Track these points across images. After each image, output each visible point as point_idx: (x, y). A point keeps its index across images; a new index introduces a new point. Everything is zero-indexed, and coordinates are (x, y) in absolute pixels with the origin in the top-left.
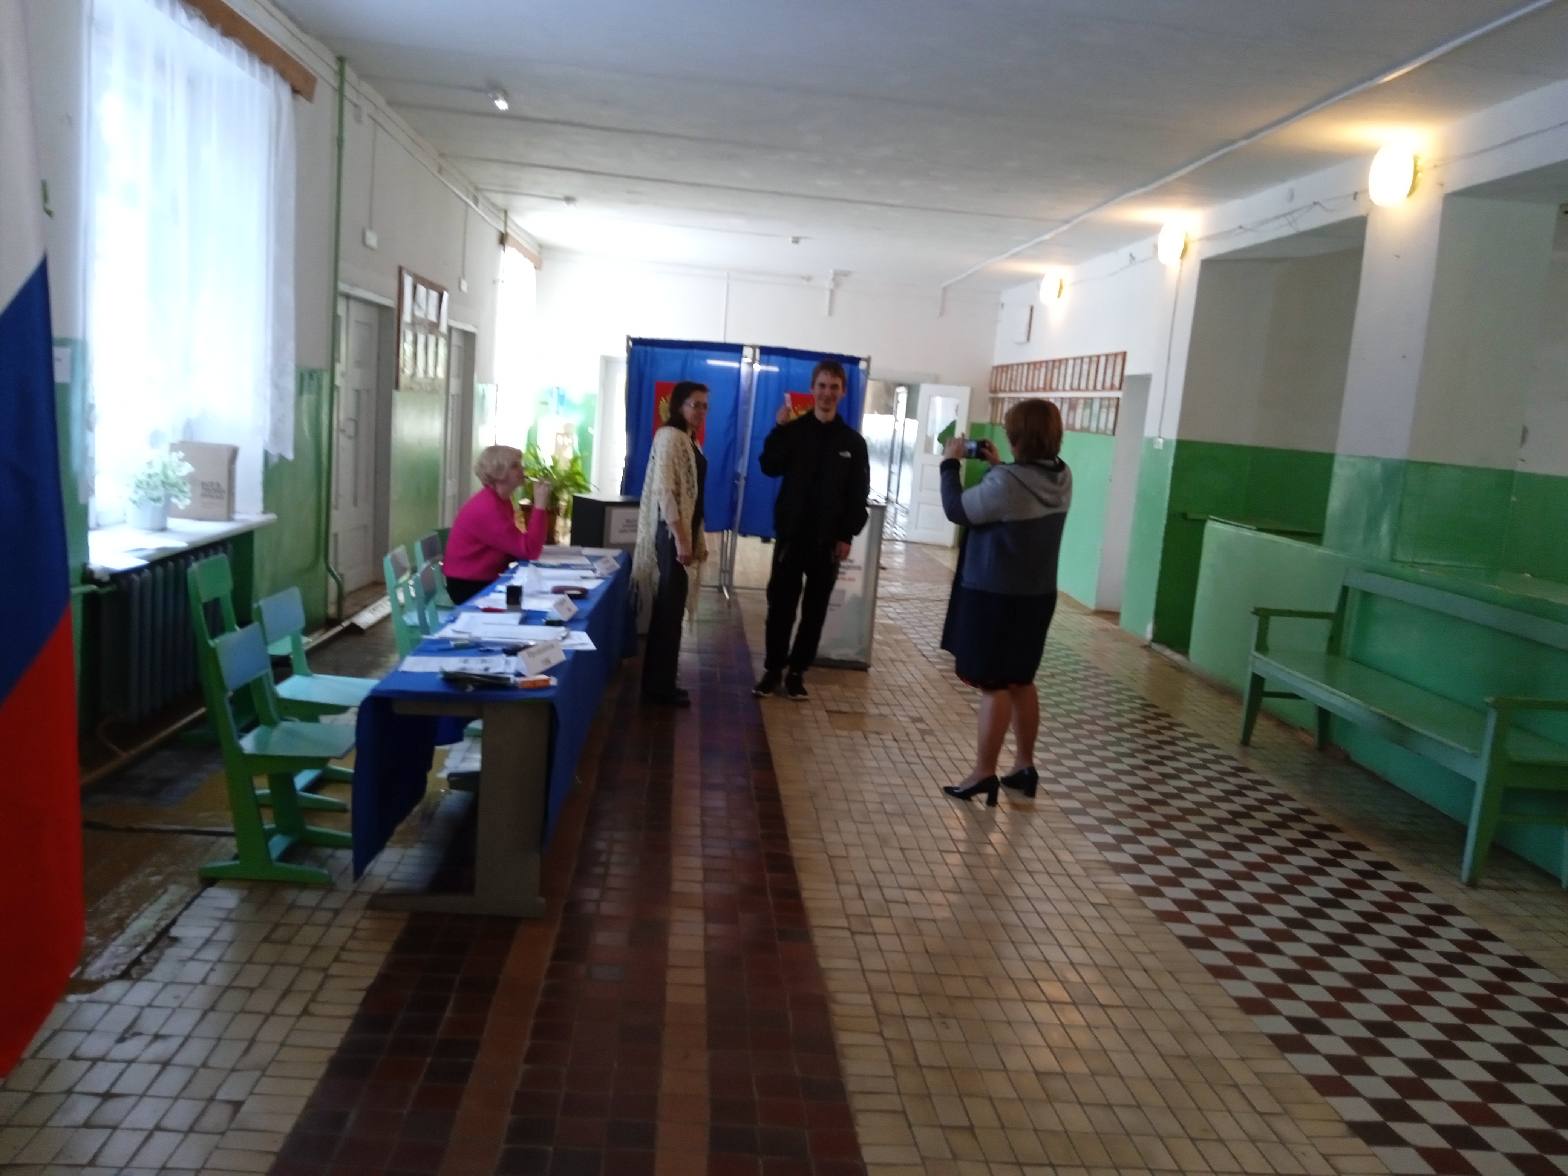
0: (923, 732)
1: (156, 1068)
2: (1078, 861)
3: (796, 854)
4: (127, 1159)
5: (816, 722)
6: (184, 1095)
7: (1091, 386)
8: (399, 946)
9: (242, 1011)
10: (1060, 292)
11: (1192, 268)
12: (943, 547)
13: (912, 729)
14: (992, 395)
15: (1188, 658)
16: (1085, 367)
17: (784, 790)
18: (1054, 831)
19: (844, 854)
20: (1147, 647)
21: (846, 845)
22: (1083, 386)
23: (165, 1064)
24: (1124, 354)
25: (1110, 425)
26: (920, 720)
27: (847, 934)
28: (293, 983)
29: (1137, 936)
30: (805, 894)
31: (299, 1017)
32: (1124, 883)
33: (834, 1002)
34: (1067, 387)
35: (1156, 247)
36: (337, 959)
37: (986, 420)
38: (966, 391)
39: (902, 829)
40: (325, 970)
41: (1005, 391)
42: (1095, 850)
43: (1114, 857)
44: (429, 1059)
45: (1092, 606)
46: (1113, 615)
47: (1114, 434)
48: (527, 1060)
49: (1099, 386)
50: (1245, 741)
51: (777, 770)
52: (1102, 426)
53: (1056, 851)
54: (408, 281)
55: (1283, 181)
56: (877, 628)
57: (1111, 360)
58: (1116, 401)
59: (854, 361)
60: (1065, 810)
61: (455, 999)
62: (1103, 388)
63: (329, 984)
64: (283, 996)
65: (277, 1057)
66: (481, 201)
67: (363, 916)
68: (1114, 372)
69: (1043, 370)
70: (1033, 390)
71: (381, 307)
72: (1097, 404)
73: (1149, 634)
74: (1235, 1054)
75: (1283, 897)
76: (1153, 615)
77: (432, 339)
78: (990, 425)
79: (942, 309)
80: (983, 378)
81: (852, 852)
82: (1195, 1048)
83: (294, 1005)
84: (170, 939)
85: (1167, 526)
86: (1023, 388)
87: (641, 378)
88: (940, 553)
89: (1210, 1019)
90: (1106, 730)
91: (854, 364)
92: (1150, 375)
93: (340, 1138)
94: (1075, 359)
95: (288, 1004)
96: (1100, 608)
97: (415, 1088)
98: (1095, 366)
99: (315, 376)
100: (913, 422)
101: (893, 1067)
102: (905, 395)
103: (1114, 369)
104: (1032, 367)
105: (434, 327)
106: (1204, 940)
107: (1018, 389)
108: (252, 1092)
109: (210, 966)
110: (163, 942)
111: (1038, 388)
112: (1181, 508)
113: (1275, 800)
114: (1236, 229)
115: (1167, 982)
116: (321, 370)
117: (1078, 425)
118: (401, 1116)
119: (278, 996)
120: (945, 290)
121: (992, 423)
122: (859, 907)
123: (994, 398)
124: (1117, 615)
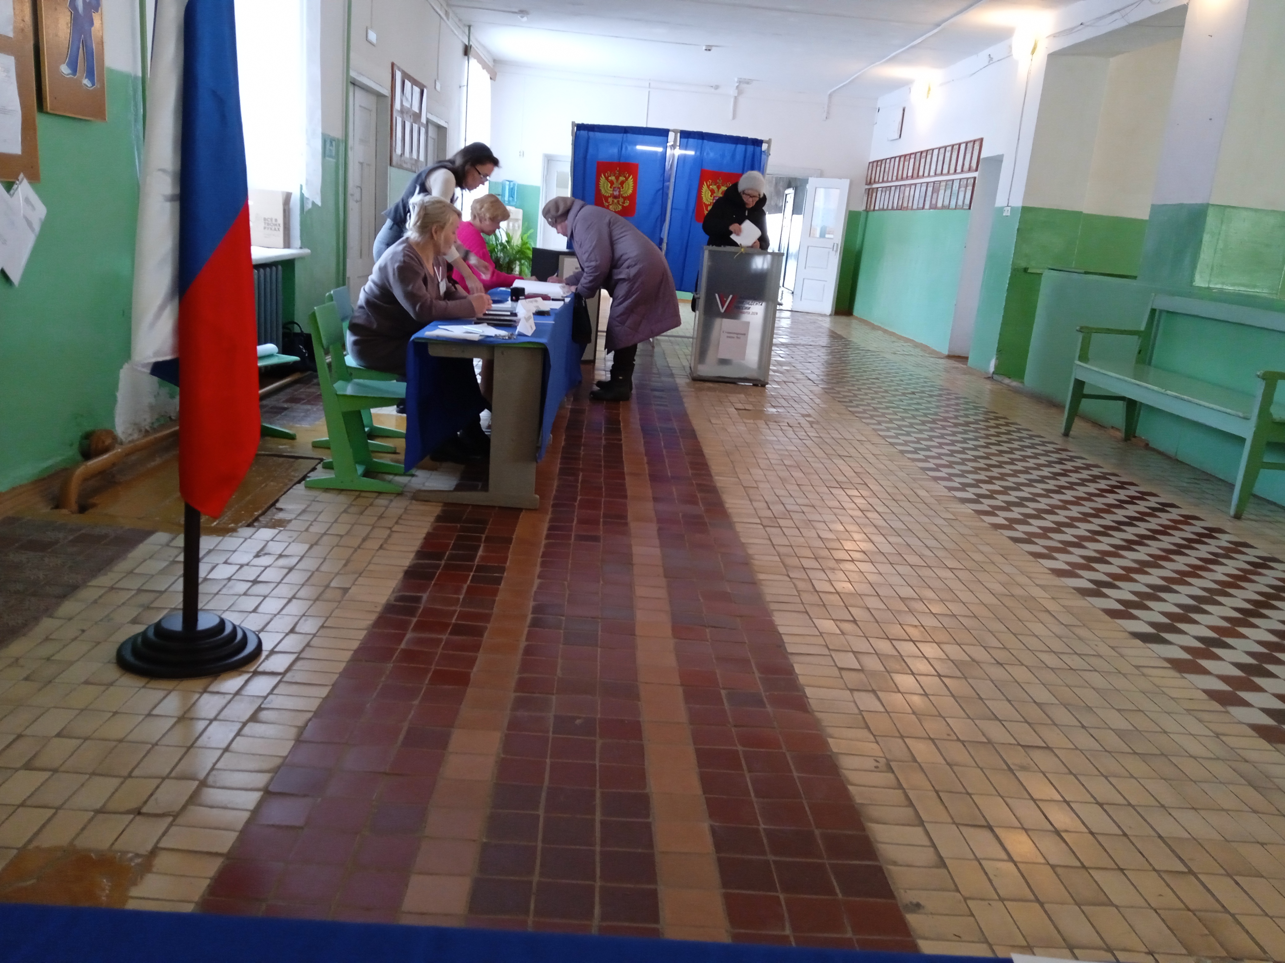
0: (811, 423)
1: (286, 571)
2: (932, 496)
3: (718, 485)
4: (278, 610)
5: (728, 414)
6: (307, 583)
7: (952, 171)
8: (439, 519)
9: (337, 546)
10: (928, 93)
11: (1040, 59)
12: (825, 315)
13: (803, 421)
14: (867, 187)
15: (1023, 383)
16: (948, 155)
17: (707, 451)
18: (914, 479)
19: (756, 486)
20: (990, 378)
21: (756, 481)
22: (945, 171)
23: (291, 569)
24: (981, 140)
25: (967, 201)
26: (809, 416)
27: (761, 527)
28: (368, 534)
29: (977, 535)
30: (727, 506)
31: (378, 550)
32: (968, 509)
33: (753, 559)
34: (932, 173)
35: (1010, 47)
36: (397, 523)
37: (861, 208)
38: (846, 182)
39: (797, 474)
40: (390, 528)
41: (878, 182)
42: (947, 490)
43: (959, 494)
44: (472, 574)
45: (946, 353)
46: (963, 359)
47: (970, 208)
48: (539, 577)
49: (959, 169)
50: (1066, 434)
51: (700, 440)
52: (960, 202)
53: (915, 490)
54: (398, 75)
56: (772, 362)
57: (970, 146)
58: (972, 181)
59: (757, 143)
60: (922, 469)
61: (484, 546)
62: (962, 171)
63: (395, 535)
64: (364, 540)
65: (368, 568)
66: (451, 15)
67: (411, 503)
68: (972, 157)
69: (912, 161)
70: (902, 179)
71: (379, 95)
72: (956, 184)
73: (992, 369)
74: (1047, 596)
75: (1089, 519)
76: (995, 352)
77: (415, 127)
78: (865, 213)
79: (828, 113)
80: (861, 171)
81: (761, 485)
82: (1018, 591)
83: (372, 544)
84: (277, 509)
85: (1011, 278)
86: (894, 178)
87: (585, 158)
88: (820, 318)
89: (1029, 578)
90: (956, 425)
91: (758, 146)
92: (1002, 156)
93: (419, 607)
94: (939, 149)
95: (368, 544)
96: (952, 354)
97: (465, 587)
98: (956, 152)
99: (334, 143)
100: (798, 218)
101: (797, 591)
102: (793, 195)
103: (972, 153)
104: (902, 159)
105: (417, 117)
106: (1029, 539)
107: (890, 179)
108: (354, 584)
109: (309, 523)
110: (273, 510)
111: (907, 176)
112: (1023, 264)
113: (1088, 467)
114: (1078, 26)
115: (998, 559)
116: (338, 140)
117: (940, 204)
118: (459, 599)
119: (360, 540)
120: (830, 96)
121: (867, 211)
122: (768, 513)
123: (869, 189)
124: (966, 358)
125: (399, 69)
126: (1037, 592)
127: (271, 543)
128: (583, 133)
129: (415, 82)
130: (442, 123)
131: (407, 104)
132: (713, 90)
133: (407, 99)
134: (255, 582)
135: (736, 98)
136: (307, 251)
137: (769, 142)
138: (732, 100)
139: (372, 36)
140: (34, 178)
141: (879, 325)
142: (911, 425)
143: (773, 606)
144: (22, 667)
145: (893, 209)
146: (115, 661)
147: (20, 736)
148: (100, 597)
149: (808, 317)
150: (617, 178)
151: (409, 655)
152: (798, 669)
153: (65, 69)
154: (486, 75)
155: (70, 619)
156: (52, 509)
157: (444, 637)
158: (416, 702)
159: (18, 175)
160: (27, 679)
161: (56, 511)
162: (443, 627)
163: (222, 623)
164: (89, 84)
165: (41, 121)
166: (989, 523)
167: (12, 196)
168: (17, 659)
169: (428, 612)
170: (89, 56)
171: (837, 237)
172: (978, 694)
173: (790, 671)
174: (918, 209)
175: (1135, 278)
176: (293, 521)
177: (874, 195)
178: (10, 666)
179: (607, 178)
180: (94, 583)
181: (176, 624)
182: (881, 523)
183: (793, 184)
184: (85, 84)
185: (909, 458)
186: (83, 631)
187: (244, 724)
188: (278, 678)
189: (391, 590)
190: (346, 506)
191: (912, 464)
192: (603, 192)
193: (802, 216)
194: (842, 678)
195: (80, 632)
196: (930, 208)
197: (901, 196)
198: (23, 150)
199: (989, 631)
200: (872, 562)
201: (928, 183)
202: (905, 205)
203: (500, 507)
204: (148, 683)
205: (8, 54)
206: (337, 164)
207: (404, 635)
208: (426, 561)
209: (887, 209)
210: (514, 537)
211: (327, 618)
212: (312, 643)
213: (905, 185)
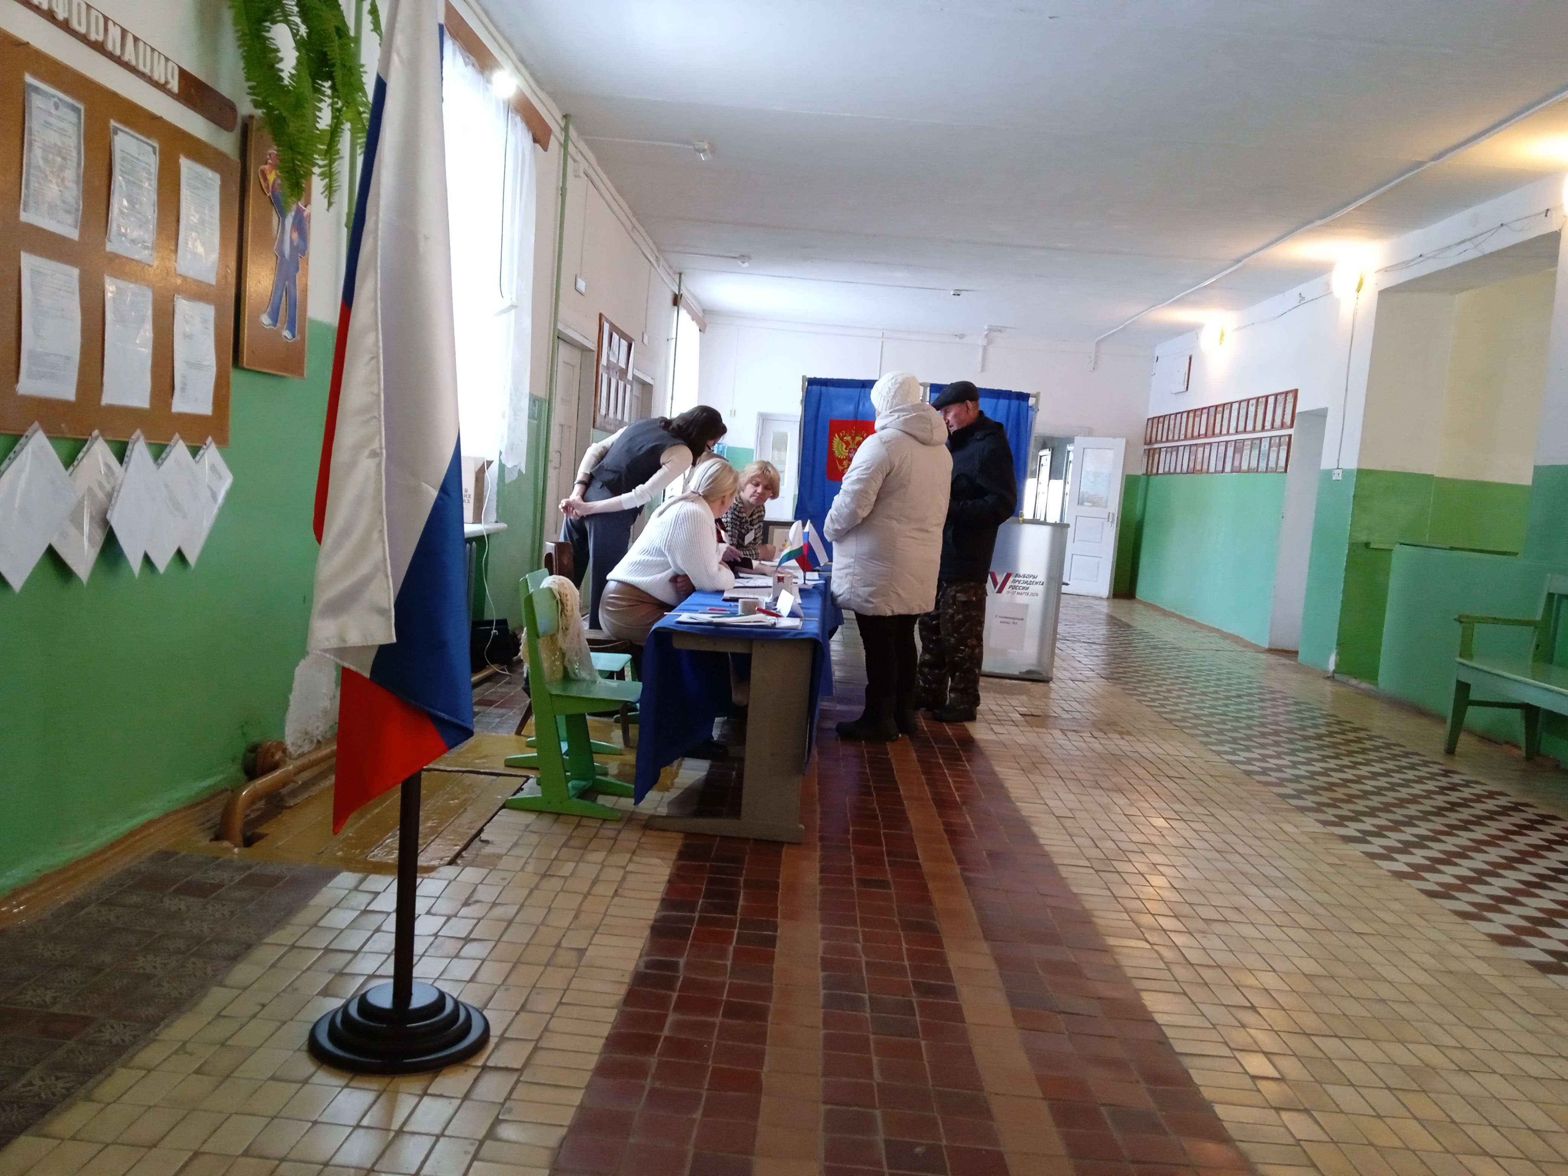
1: (504, 924)
2: (1303, 833)
4: (502, 980)
5: (1013, 722)
6: (534, 943)
7: (1259, 426)
8: (682, 855)
9: (562, 890)
10: (1221, 339)
11: (1369, 297)
12: (1101, 598)
13: (1109, 730)
14: (1146, 447)
15: (1377, 685)
16: (1252, 409)
18: (1274, 810)
19: (1070, 815)
20: (1331, 678)
21: (1071, 809)
22: (1250, 427)
23: (510, 923)
24: (1296, 392)
25: (1282, 463)
26: (1114, 724)
27: (1092, 871)
28: (598, 876)
29: (1378, 887)
30: (1042, 842)
31: (613, 897)
32: (1355, 850)
33: (1094, 916)
34: (1232, 430)
35: (1329, 283)
36: (630, 860)
37: (1141, 471)
38: (1123, 442)
40: (624, 868)
41: (1161, 441)
42: (1321, 825)
43: (1339, 831)
44: (736, 931)
45: (1266, 646)
46: (1290, 654)
47: (1286, 471)
48: (823, 937)
49: (1268, 425)
50: (1450, 751)
52: (1272, 464)
54: (606, 328)
55: (1467, 206)
57: (1281, 399)
58: (1287, 439)
59: (1023, 397)
60: (1280, 795)
61: (745, 893)
62: (1272, 427)
63: (631, 877)
64: (594, 882)
65: (603, 922)
66: (662, 262)
67: (644, 834)
68: (1284, 411)
69: (1204, 417)
70: (1193, 437)
71: (584, 349)
72: (1265, 444)
73: (1332, 667)
74: (1495, 973)
75: (1515, 865)
76: (1335, 646)
77: (621, 384)
78: (1145, 477)
79: (1096, 363)
80: (1139, 430)
81: (1078, 814)
82: (1454, 965)
83: (605, 890)
84: (483, 841)
85: (1349, 555)
86: (1182, 437)
87: (817, 417)
88: (1097, 602)
89: (1463, 946)
90: (1306, 738)
91: (1024, 400)
92: (1326, 410)
93: (679, 977)
94: (1240, 402)
95: (600, 889)
96: (1274, 647)
97: (731, 949)
98: (1263, 407)
99: (537, 403)
100: (1058, 484)
101: (1165, 963)
102: (1049, 458)
103: (1284, 408)
104: (1191, 415)
105: (623, 373)
106: (1445, 893)
107: (1176, 438)
108: (590, 944)
109: (524, 860)
110: (476, 843)
111: (1199, 435)
112: (1363, 538)
113: (1491, 795)
114: (1416, 258)
115: (1415, 920)
116: (541, 399)
117: (1245, 467)
118: (726, 966)
119: (589, 883)
120: (1098, 344)
121: (1148, 475)
122: (1096, 853)
123: (1149, 450)
124: (1296, 653)
125: (608, 321)
126: (1482, 968)
127: (480, 886)
128: (815, 388)
129: (623, 335)
130: (648, 380)
131: (613, 360)
132: (957, 339)
133: (614, 354)
134: (467, 940)
135: (985, 348)
136: (502, 526)
137: (1037, 396)
138: (981, 350)
139: (581, 285)
140: (222, 442)
141: (1172, 610)
142: (1249, 738)
143: (1139, 984)
144: (191, 1054)
145: (1181, 473)
146: (305, 1047)
147: (196, 1154)
148: (280, 959)
149: (1081, 600)
150: (853, 439)
151: (677, 1047)
152: (1197, 1077)
153: (265, 320)
154: (694, 327)
155: (245, 989)
156: (211, 840)
157: (718, 1020)
158: (697, 1115)
159: (206, 438)
160: (198, 1072)
161: (215, 843)
162: (710, 1007)
163: (442, 996)
164: (289, 336)
165: (236, 377)
166: (1389, 871)
167: (197, 462)
168: (185, 1043)
169: (689, 984)
170: (292, 306)
171: (1114, 505)
172: (1449, 1117)
173: (1188, 1080)
174: (1216, 472)
175: (1516, 554)
176: (504, 857)
177: (1157, 456)
178: (176, 1052)
179: (842, 439)
180: (269, 939)
181: (383, 998)
182: (1248, 869)
183: (1049, 445)
184: (286, 337)
185: (1259, 782)
186: (263, 1006)
187: (481, 1143)
188: (514, 1077)
189: (638, 952)
190: (565, 838)
191: (1266, 789)
192: (837, 454)
193: (1062, 481)
194: (1259, 1091)
195: (260, 1007)
196: (1232, 471)
197: (1193, 458)
198: (214, 411)
199: (1436, 1023)
200: (1252, 924)
201: (1227, 442)
202: (1198, 467)
203: (755, 840)
204: (351, 1080)
205: (209, 304)
206: (539, 426)
207: (665, 1016)
208: (674, 913)
209: (1175, 473)
210: (780, 881)
211: (565, 991)
212: (551, 1026)
213: (1196, 445)
